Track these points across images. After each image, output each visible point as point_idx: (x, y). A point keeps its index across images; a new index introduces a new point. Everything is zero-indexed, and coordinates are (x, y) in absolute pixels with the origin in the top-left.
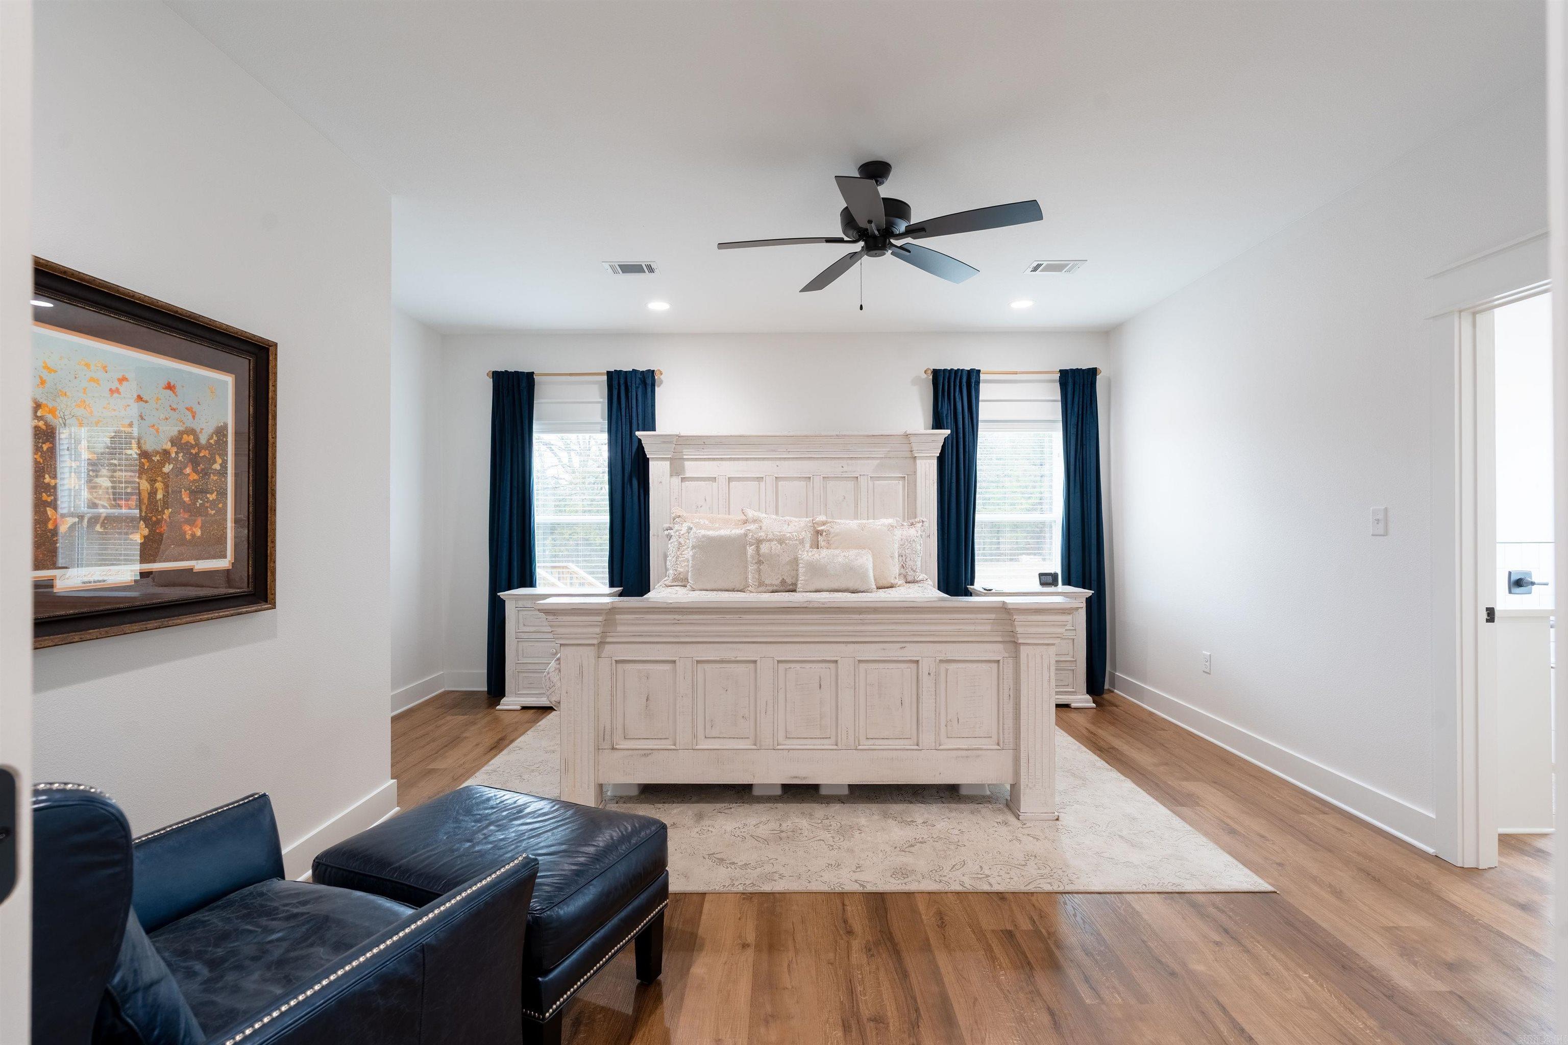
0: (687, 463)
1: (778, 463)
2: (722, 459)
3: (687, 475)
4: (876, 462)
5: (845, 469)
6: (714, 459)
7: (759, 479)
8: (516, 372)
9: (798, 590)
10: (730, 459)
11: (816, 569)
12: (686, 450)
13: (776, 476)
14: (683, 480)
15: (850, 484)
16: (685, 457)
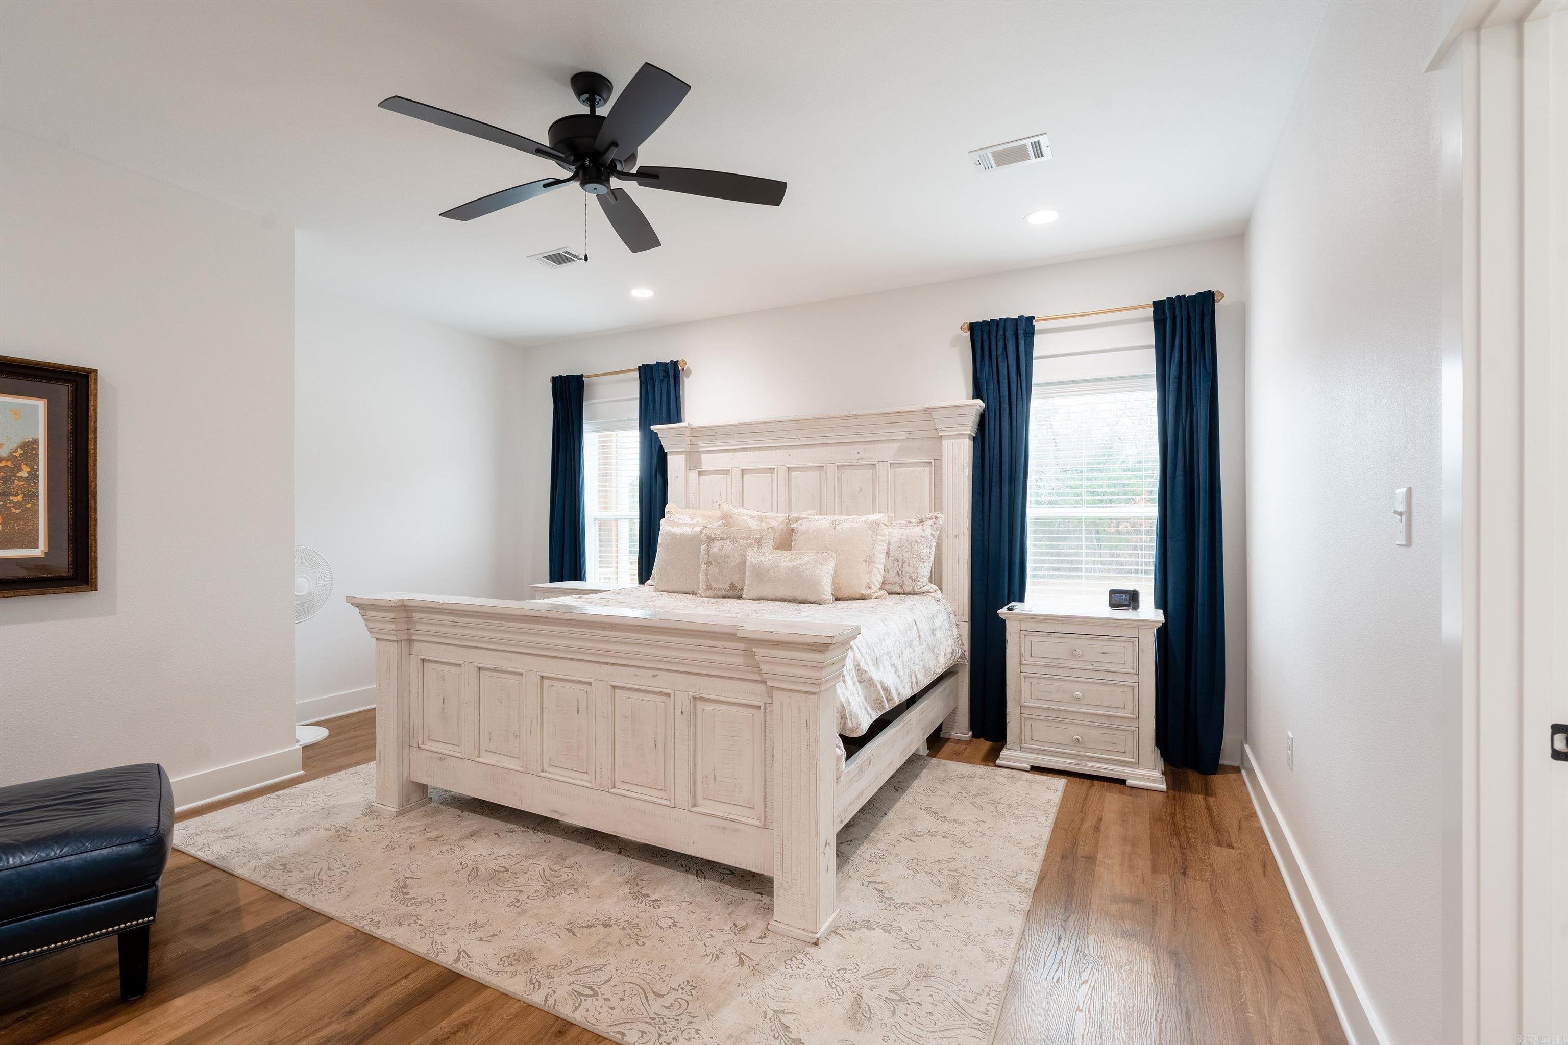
0: (704, 456)
1: (790, 451)
2: (735, 450)
3: (704, 468)
4: (896, 445)
5: (861, 456)
6: (727, 451)
7: (771, 470)
8: (568, 376)
9: (744, 596)
10: (743, 450)
11: (760, 574)
12: (701, 443)
13: (788, 466)
14: (700, 473)
15: (868, 473)
16: (701, 449)
